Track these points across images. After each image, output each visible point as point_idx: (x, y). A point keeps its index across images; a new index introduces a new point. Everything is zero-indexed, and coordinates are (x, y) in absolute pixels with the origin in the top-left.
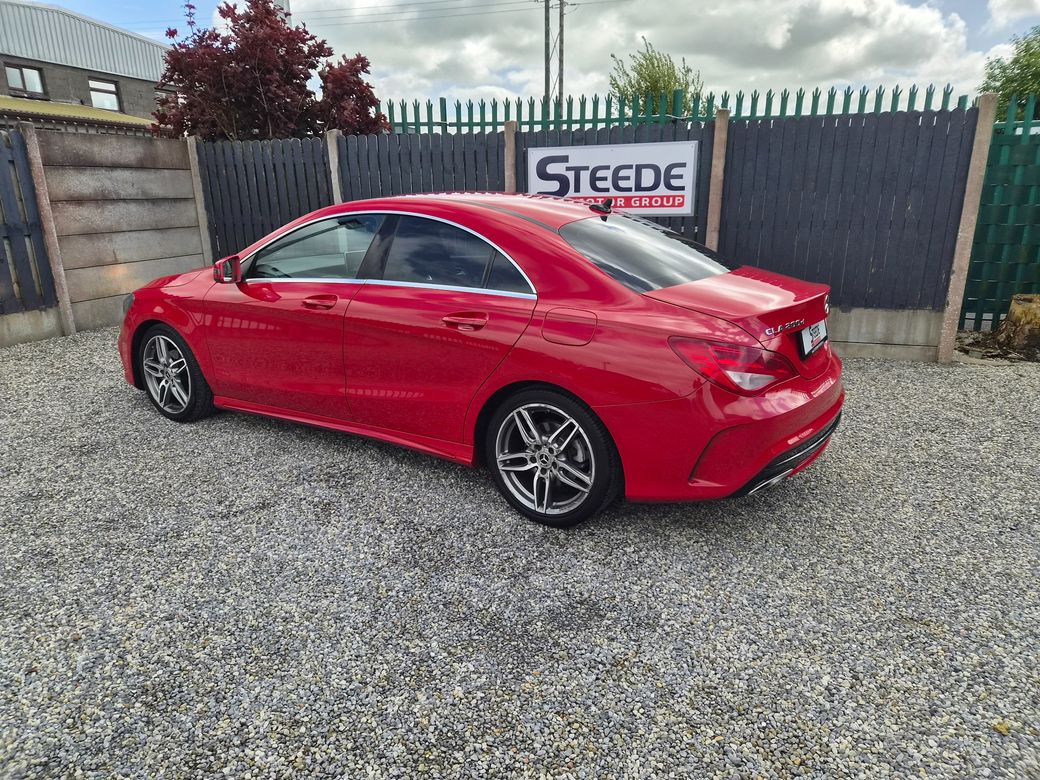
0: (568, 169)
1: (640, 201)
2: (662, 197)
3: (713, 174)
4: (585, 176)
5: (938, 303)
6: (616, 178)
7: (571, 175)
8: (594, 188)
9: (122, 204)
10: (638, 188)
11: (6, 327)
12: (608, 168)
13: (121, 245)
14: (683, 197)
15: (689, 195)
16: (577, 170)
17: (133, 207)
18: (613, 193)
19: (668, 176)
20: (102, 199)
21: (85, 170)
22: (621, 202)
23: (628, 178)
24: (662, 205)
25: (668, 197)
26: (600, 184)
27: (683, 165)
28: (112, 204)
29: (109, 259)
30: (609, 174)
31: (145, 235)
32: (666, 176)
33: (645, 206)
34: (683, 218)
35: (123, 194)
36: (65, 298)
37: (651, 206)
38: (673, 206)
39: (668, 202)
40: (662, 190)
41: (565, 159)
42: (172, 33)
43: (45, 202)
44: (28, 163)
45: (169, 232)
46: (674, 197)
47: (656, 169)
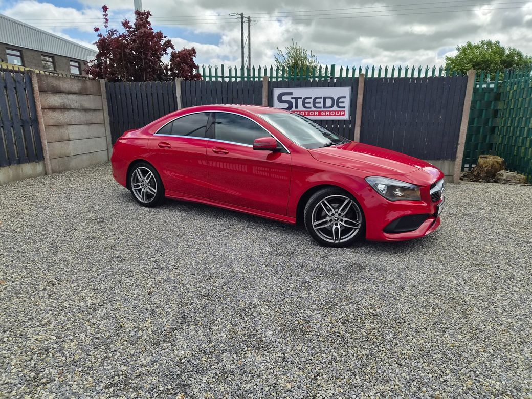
0: (292, 98)
1: (325, 113)
2: (335, 111)
3: (358, 101)
4: (300, 102)
5: (453, 158)
6: (314, 103)
7: (293, 101)
8: (304, 107)
9: (72, 111)
10: (324, 107)
11: (21, 170)
12: (311, 98)
13: (72, 132)
14: (344, 111)
15: (347, 110)
16: (296, 99)
17: (77, 113)
18: (313, 109)
19: (338, 102)
20: (63, 109)
21: (56, 94)
22: (316, 113)
23: (320, 103)
24: (335, 115)
25: (338, 111)
26: (307, 105)
27: (345, 97)
28: (68, 111)
29: (66, 138)
30: (311, 101)
31: (82, 126)
32: (337, 102)
33: (328, 115)
34: (345, 121)
35: (73, 106)
36: (47, 156)
37: (330, 115)
38: (340, 115)
39: (338, 113)
40: (335, 108)
41: (291, 94)
42: (97, 30)
43: (39, 109)
44: (32, 90)
45: (92, 125)
46: (341, 111)
47: (332, 99)
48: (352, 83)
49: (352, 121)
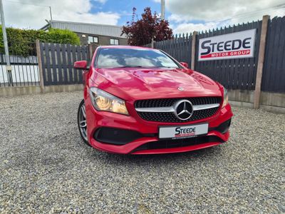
0: (211, 44)
1: (234, 53)
2: (241, 51)
3: (261, 41)
4: (216, 46)
6: (226, 46)
7: (211, 46)
8: (218, 50)
10: (233, 48)
12: (223, 43)
14: (249, 50)
15: (252, 49)
16: (213, 44)
18: (225, 51)
19: (244, 43)
22: (227, 54)
23: (230, 45)
24: (241, 54)
25: (244, 51)
26: (220, 49)
27: (250, 38)
30: (223, 45)
32: (243, 44)
33: (235, 55)
34: (249, 58)
37: (237, 55)
38: (246, 54)
39: (244, 53)
40: (242, 48)
42: (128, 23)
44: (89, 52)
46: (246, 51)
47: (240, 41)
48: (257, 26)
49: (255, 59)
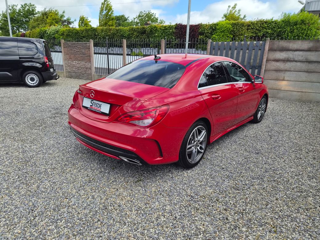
9: (294, 62)
13: (287, 75)
17: (299, 64)
21: (284, 51)
28: (290, 62)
29: (281, 79)
31: (301, 73)
35: (296, 59)
43: (265, 60)
44: (264, 49)
